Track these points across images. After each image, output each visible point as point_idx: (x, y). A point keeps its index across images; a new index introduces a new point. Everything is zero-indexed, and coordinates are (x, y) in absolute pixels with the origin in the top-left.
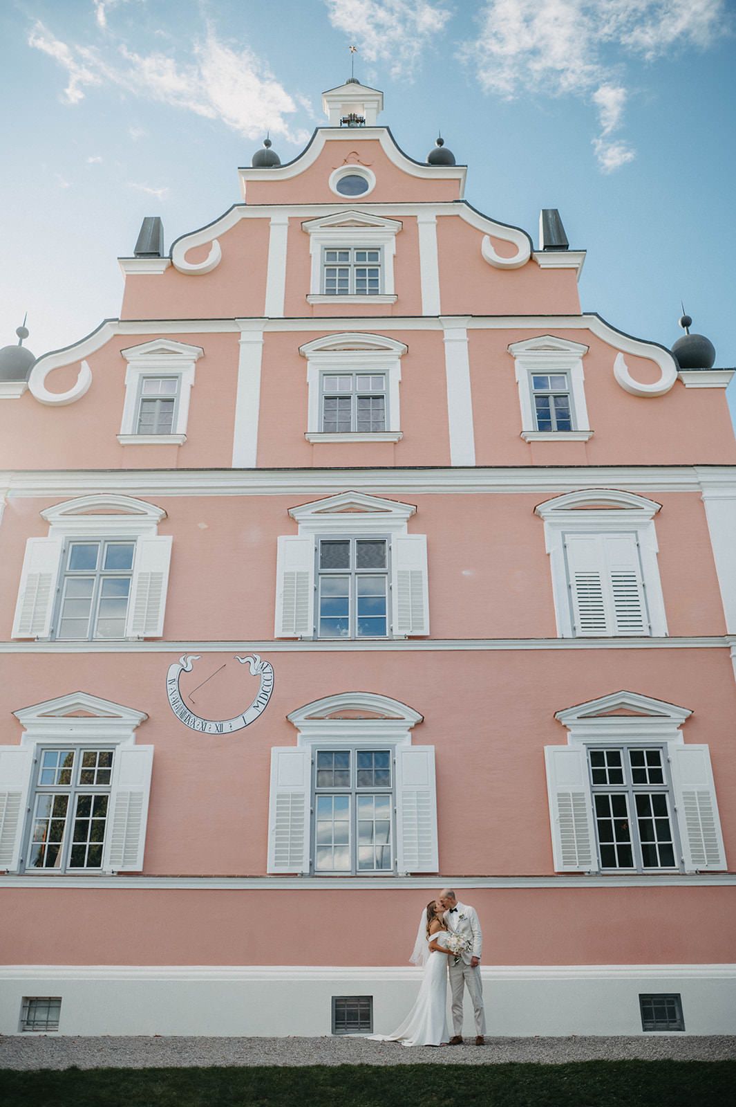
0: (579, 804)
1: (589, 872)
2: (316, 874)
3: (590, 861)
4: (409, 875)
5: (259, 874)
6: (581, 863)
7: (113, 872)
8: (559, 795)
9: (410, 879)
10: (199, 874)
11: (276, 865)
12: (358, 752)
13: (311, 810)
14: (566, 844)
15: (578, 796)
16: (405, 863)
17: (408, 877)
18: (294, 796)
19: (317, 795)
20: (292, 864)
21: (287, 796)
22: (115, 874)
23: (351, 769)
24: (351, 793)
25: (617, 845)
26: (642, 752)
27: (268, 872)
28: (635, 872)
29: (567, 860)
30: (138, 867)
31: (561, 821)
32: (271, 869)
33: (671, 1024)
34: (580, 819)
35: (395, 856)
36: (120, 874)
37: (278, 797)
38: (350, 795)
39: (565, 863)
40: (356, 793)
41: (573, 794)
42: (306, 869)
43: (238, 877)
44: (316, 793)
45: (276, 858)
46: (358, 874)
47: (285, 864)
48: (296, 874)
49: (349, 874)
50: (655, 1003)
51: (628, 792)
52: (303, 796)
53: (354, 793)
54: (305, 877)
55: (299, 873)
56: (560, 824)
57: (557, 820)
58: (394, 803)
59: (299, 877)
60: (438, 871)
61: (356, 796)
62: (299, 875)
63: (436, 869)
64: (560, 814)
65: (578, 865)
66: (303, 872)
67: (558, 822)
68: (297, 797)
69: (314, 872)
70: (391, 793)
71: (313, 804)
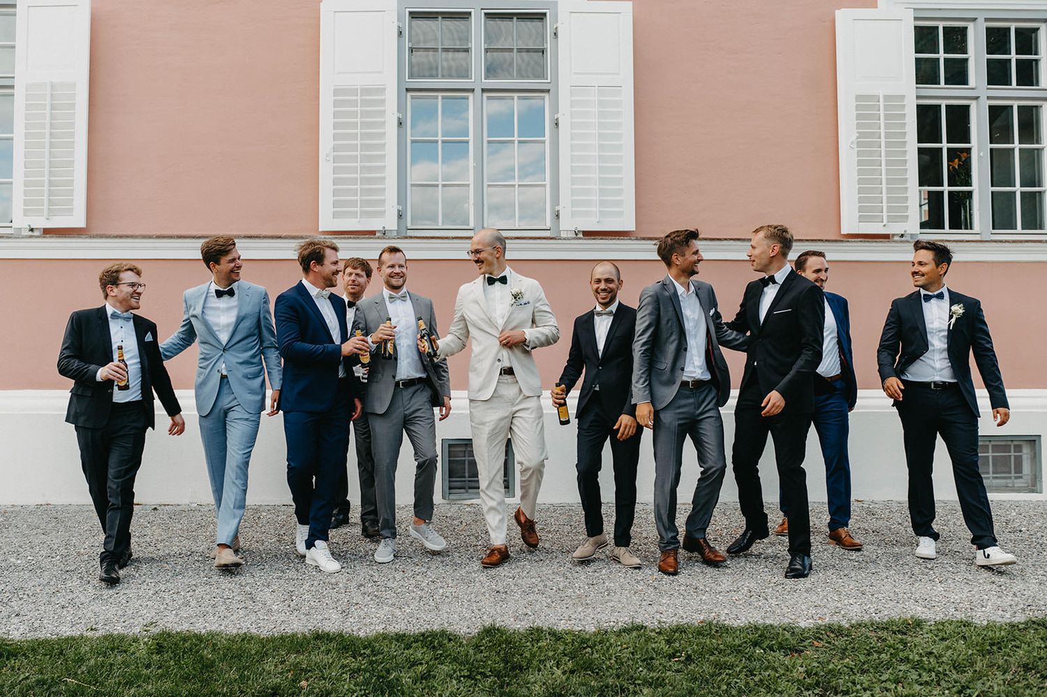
0: (895, 117)
1: (902, 236)
2: (410, 233)
3: (907, 217)
4: (581, 235)
5: (304, 233)
6: (891, 219)
7: (32, 230)
8: (859, 98)
9: (580, 241)
11: (336, 215)
12: (486, 14)
13: (399, 119)
14: (867, 187)
15: (894, 100)
16: (574, 214)
17: (580, 239)
18: (366, 91)
19: (409, 94)
20: (365, 214)
21: (353, 92)
22: (36, 233)
23: (473, 45)
24: (473, 90)
25: (950, 193)
26: (1009, 29)
27: (320, 230)
28: (977, 238)
29: (865, 213)
30: (78, 220)
31: (859, 144)
32: (327, 223)
33: (1016, 481)
34: (896, 142)
35: (556, 201)
36: (48, 232)
37: (336, 93)
38: (470, 95)
39: (862, 219)
40: (483, 90)
41: (885, 96)
42: (390, 222)
43: (265, 237)
44: (407, 90)
45: (336, 204)
47: (354, 215)
48: (373, 233)
50: (996, 448)
51: (977, 98)
52: (382, 91)
53: (478, 91)
54: (389, 238)
55: (379, 231)
56: (856, 149)
57: (852, 143)
58: (555, 108)
59: (378, 238)
60: (634, 230)
61: (482, 96)
62: (377, 235)
63: (631, 226)
64: (858, 132)
65: (885, 223)
66: (386, 229)
67: (855, 146)
68: (372, 93)
69: (404, 229)
70: (548, 91)
71: (401, 107)
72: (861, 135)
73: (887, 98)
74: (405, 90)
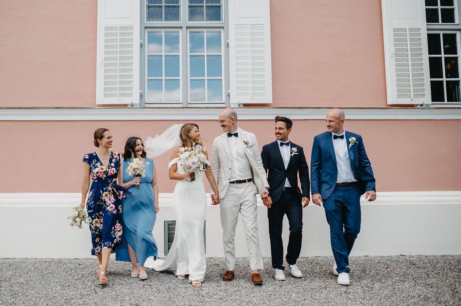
0: (416, 40)
1: (422, 105)
2: (147, 106)
3: (424, 95)
4: (242, 106)
5: (88, 106)
6: (416, 96)
8: (395, 30)
9: (242, 109)
10: (27, 106)
11: (105, 96)
13: (141, 43)
14: (401, 77)
15: (415, 31)
16: (238, 94)
17: (242, 108)
18: (122, 28)
19: (147, 30)
20: (122, 95)
21: (116, 28)
23: (181, 4)
24: (181, 28)
25: (447, 81)
27: (97, 104)
29: (401, 93)
31: (396, 55)
32: (100, 100)
34: (416, 53)
35: (228, 87)
37: (106, 28)
38: (180, 30)
39: (399, 96)
40: (187, 28)
41: (410, 29)
42: (135, 100)
43: (66, 108)
44: (146, 28)
45: (105, 89)
46: (190, 106)
47: (116, 95)
48: (126, 105)
49: (181, 106)
52: (131, 28)
53: (184, 28)
54: (135, 108)
55: (129, 104)
56: (394, 58)
57: (392, 54)
58: (227, 37)
59: (129, 108)
60: (272, 103)
61: (187, 30)
62: (129, 106)
63: (269, 101)
64: (395, 48)
65: (412, 98)
66: (133, 103)
67: (393, 56)
68: (126, 30)
69: (144, 103)
70: (223, 28)
71: (142, 36)
72: (397, 50)
73: (411, 30)
74: (144, 28)
